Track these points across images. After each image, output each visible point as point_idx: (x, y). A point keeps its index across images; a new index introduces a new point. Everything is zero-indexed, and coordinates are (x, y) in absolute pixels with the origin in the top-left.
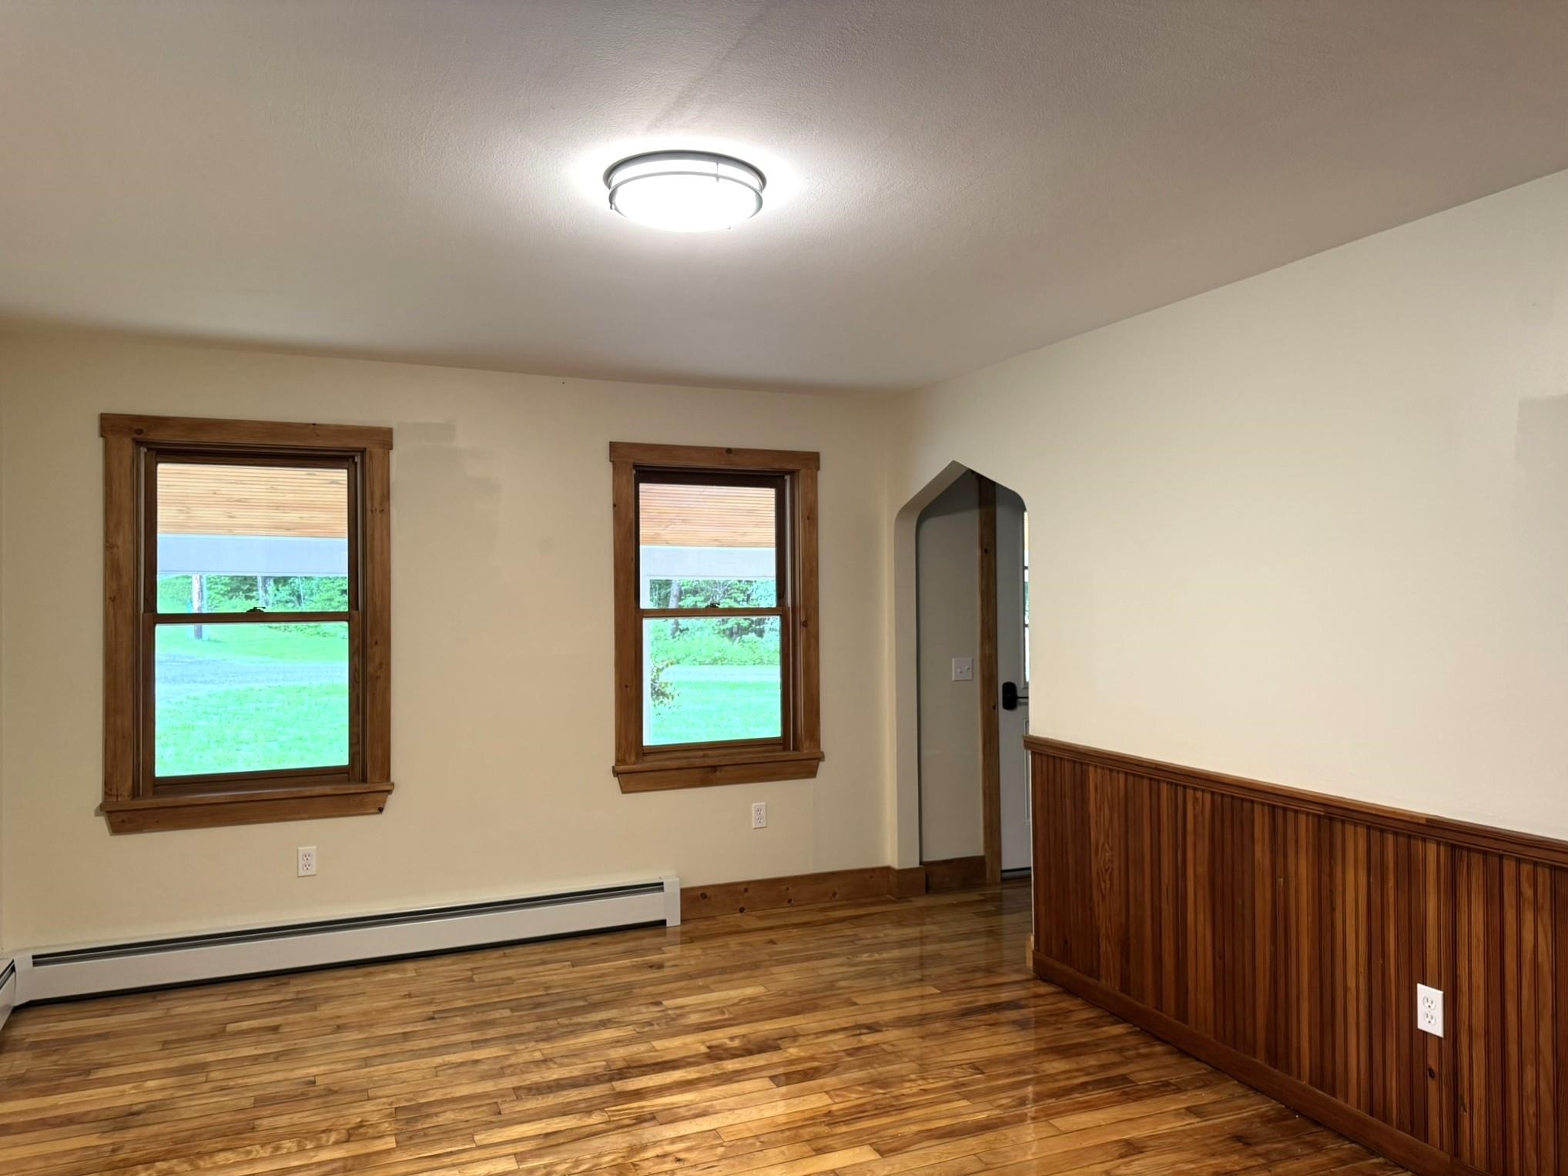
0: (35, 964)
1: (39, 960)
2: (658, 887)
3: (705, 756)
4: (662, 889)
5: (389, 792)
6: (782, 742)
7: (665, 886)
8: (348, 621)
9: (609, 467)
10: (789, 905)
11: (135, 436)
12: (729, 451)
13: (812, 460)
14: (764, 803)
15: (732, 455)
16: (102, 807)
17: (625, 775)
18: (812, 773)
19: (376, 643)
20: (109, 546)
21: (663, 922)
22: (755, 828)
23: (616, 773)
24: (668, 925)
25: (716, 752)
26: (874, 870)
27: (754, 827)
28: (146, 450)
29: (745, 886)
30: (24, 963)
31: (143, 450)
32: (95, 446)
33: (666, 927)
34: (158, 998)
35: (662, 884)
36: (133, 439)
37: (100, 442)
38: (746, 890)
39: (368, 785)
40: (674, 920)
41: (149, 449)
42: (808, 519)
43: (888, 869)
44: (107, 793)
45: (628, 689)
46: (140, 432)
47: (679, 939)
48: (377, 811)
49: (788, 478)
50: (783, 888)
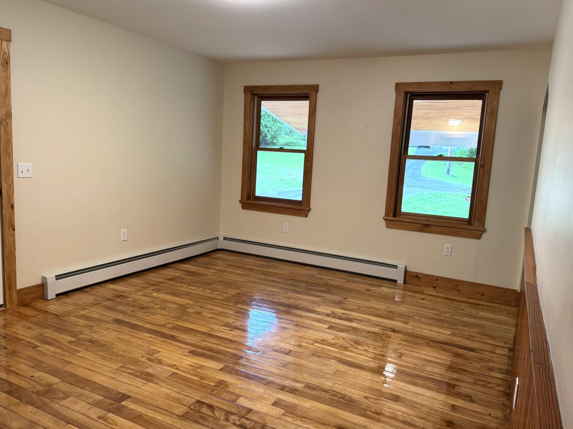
0: (224, 239)
1: (225, 239)
2: (395, 267)
3: (428, 220)
4: (397, 268)
5: (309, 211)
6: (467, 221)
7: (398, 267)
8: (304, 153)
9: (394, 94)
10: (458, 292)
11: (251, 92)
12: (451, 83)
13: (499, 84)
14: (451, 246)
15: (452, 85)
16: (240, 201)
17: (388, 221)
18: (479, 237)
19: (308, 161)
20: (245, 126)
21: (396, 281)
22: (445, 255)
23: (385, 220)
24: (398, 282)
25: (434, 220)
26: (507, 290)
28: (257, 97)
29: (437, 278)
30: (221, 238)
31: (256, 97)
32: (243, 95)
33: (397, 283)
34: (247, 256)
35: (397, 266)
36: (251, 93)
37: (244, 94)
38: (437, 280)
39: (302, 207)
40: (401, 281)
41: (258, 97)
42: (491, 114)
43: (515, 291)
44: (241, 198)
45: (392, 187)
46: (252, 91)
47: (402, 288)
48: (305, 216)
49: (487, 94)
50: (456, 284)
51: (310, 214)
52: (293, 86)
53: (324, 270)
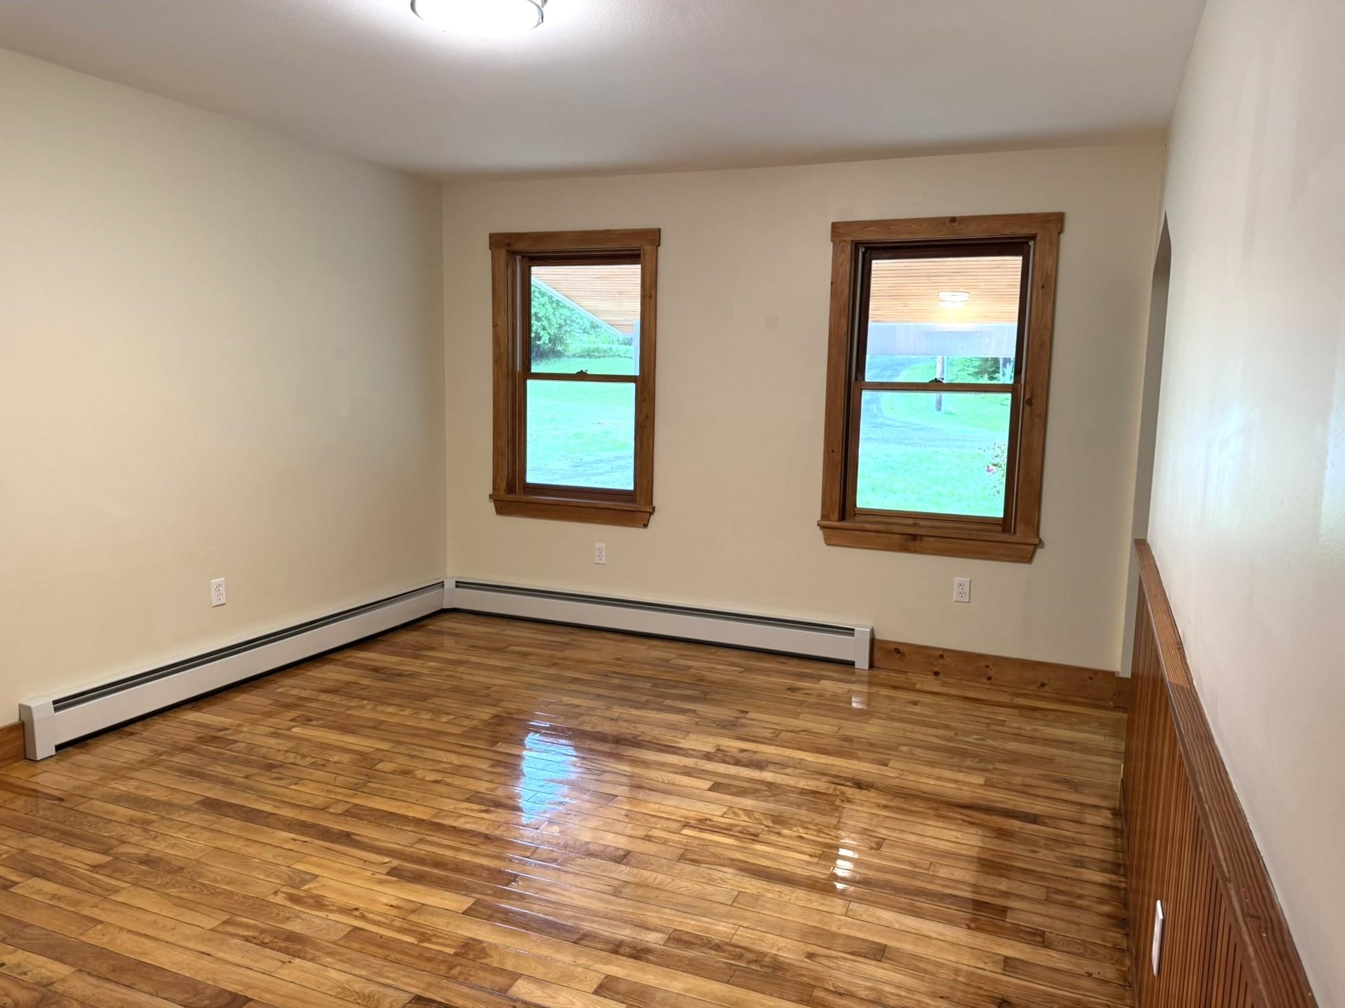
0: (457, 586)
1: (459, 584)
2: (850, 631)
3: (915, 525)
4: (853, 635)
5: (651, 513)
6: (1001, 523)
7: (855, 632)
8: (635, 382)
9: (830, 246)
10: (988, 682)
11: (506, 248)
12: (953, 220)
13: (1056, 221)
14: (969, 579)
15: (956, 224)
16: (491, 496)
17: (828, 530)
18: (1028, 559)
19: (645, 400)
20: (495, 325)
21: (852, 664)
22: (956, 601)
23: (822, 527)
24: (856, 666)
25: (928, 523)
26: (1095, 672)
27: (955, 599)
28: (520, 257)
29: (941, 653)
30: (450, 584)
31: (518, 258)
32: (487, 255)
33: (854, 668)
34: (511, 624)
35: (853, 630)
36: (507, 250)
37: (490, 252)
38: (941, 657)
39: (636, 505)
40: (862, 663)
41: (523, 257)
42: (1043, 287)
43: (1111, 674)
44: (494, 489)
45: (835, 454)
46: (509, 245)
47: (866, 679)
48: (642, 525)
49: (1031, 243)
50: (983, 664)
51: (654, 519)
52: (604, 231)
53: (691, 646)
